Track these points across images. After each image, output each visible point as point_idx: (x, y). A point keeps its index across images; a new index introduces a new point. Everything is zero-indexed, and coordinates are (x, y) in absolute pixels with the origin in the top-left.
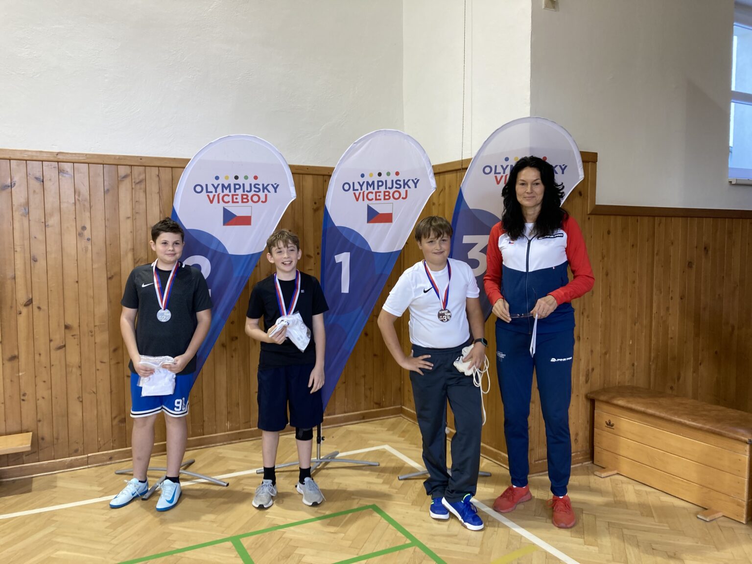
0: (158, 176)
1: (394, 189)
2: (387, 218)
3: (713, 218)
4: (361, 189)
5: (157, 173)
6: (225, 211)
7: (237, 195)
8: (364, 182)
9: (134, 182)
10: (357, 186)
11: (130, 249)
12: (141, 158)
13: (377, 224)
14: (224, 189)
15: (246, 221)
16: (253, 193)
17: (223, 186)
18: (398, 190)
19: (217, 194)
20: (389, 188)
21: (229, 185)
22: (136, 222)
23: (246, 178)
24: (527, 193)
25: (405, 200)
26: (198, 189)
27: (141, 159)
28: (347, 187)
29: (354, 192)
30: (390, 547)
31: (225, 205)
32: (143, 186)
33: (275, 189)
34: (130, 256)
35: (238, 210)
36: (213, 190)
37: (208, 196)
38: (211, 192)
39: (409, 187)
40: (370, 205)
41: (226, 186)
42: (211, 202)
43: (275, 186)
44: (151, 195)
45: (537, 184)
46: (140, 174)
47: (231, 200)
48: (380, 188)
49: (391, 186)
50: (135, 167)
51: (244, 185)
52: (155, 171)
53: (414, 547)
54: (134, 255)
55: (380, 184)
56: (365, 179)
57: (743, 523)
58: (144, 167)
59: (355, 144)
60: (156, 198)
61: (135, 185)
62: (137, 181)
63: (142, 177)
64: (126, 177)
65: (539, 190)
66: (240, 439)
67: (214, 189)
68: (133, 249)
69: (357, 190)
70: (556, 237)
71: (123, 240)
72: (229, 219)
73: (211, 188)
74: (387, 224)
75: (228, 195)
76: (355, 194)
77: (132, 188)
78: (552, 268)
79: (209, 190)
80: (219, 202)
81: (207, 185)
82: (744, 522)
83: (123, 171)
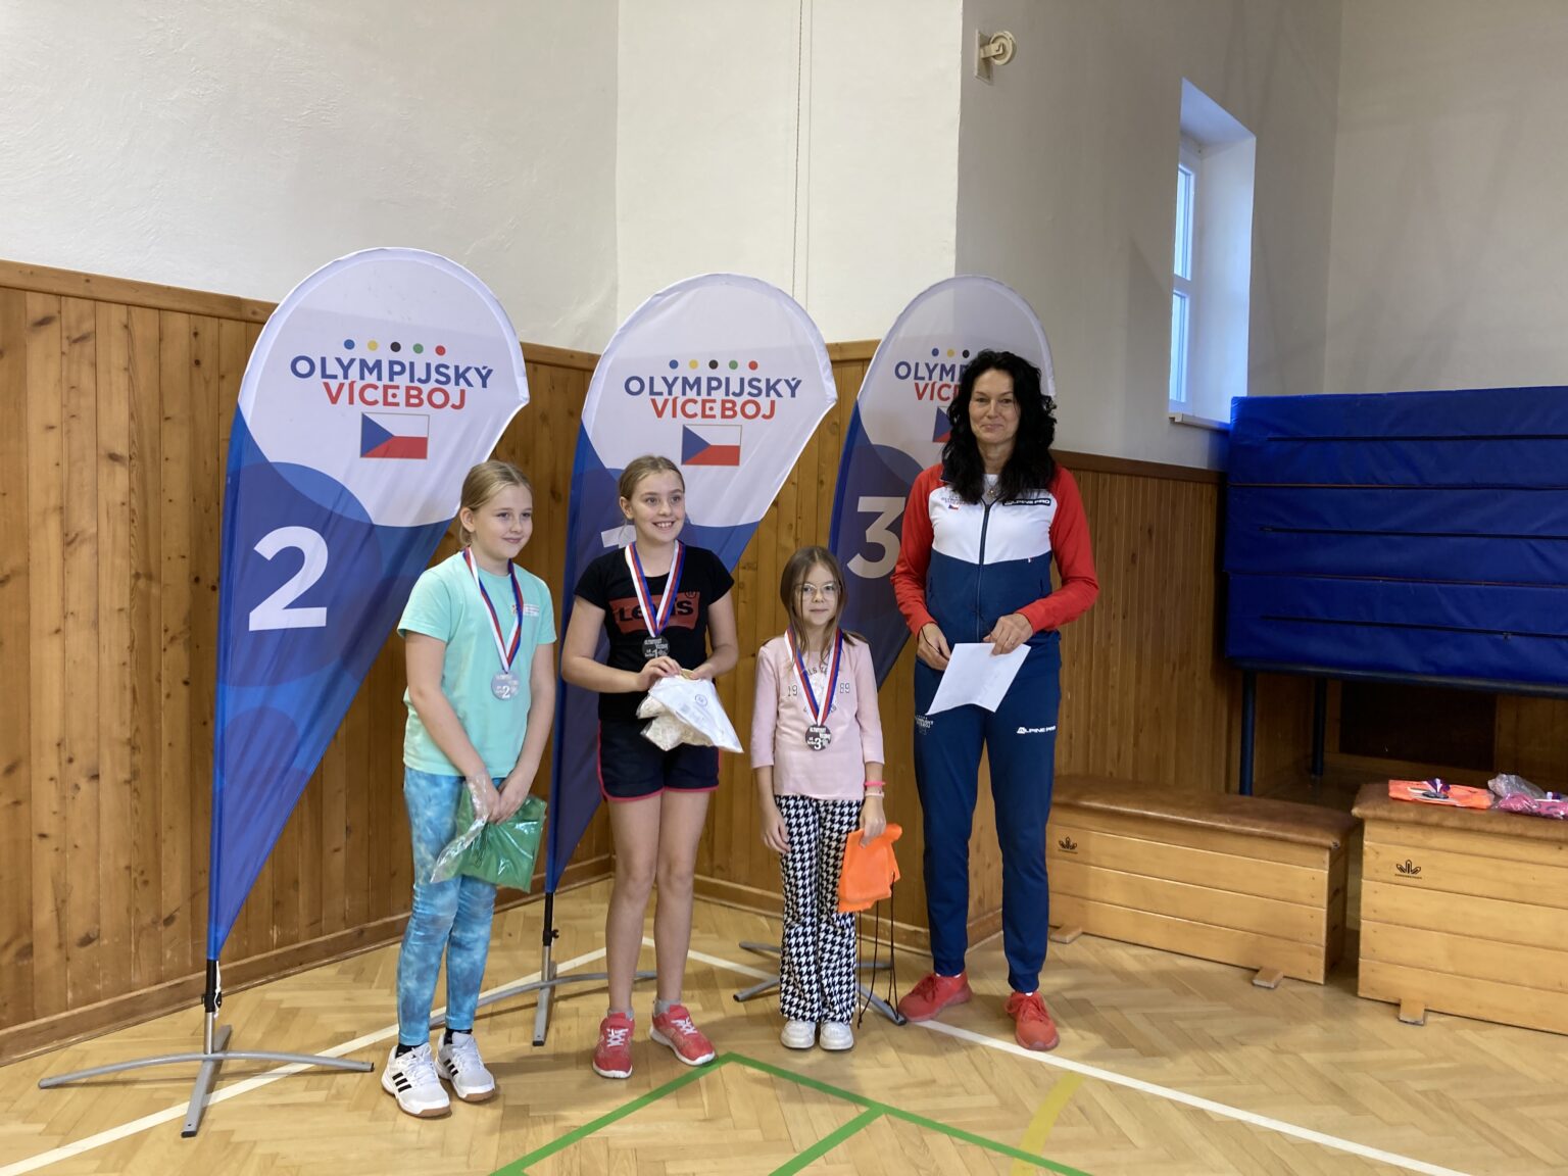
0: (126, 327)
1: (746, 397)
2: (729, 456)
3: (1158, 478)
4: (670, 393)
5: (124, 319)
6: (366, 421)
7: (397, 387)
8: (676, 379)
9: (68, 338)
10: (660, 386)
11: (55, 509)
12: (88, 279)
13: (703, 468)
14: (366, 372)
15: (415, 448)
16: (432, 384)
17: (363, 363)
18: (753, 398)
19: (347, 382)
20: (734, 394)
21: (378, 364)
22: (69, 438)
23: (418, 349)
24: (989, 417)
25: (768, 421)
26: (302, 367)
27: (88, 281)
28: (635, 386)
29: (653, 397)
30: (842, 1125)
31: (367, 409)
32: (88, 347)
33: (484, 379)
34: (53, 526)
35: (398, 423)
36: (340, 372)
37: (327, 385)
38: (335, 377)
39: (779, 395)
40: (688, 427)
41: (371, 365)
42: (334, 400)
43: (484, 372)
44: (109, 372)
45: (1007, 401)
46: (80, 320)
47: (381, 400)
48: (713, 392)
49: (738, 391)
50: (71, 300)
51: (412, 364)
52: (118, 314)
53: (883, 1116)
54: (62, 522)
55: (714, 384)
56: (680, 372)
57: (1319, 984)
58: (92, 302)
59: (658, 298)
60: (121, 380)
61: (70, 345)
62: (76, 335)
63: (87, 326)
64: (45, 321)
65: (1011, 413)
66: (301, 964)
67: (342, 371)
68: (61, 508)
69: (661, 394)
70: (1038, 504)
71: (35, 485)
72: (375, 441)
73: (333, 368)
74: (727, 469)
75: (376, 387)
76: (654, 401)
77: (63, 353)
78: (1027, 560)
79: (328, 372)
80: (351, 401)
81: (323, 360)
82: (1322, 982)
83: (37, 306)
